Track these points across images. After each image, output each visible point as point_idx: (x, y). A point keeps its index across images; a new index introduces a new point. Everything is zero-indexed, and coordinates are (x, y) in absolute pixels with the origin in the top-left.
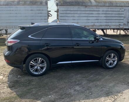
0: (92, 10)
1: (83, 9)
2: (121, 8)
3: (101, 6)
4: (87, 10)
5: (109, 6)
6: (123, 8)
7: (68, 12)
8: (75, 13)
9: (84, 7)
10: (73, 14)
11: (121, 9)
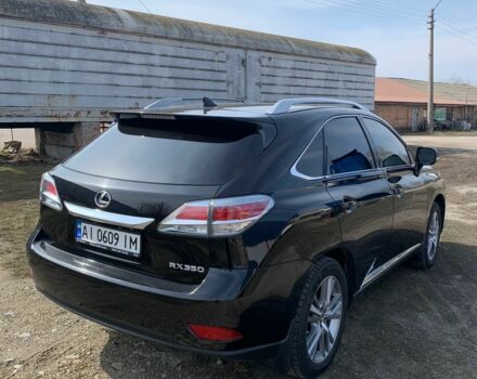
0: (126, 49)
1: (90, 42)
2: (216, 49)
3: (156, 37)
4: (106, 46)
5: (181, 40)
6: (222, 49)
7: (28, 47)
8: (59, 55)
9: (95, 33)
10: (51, 60)
11: (217, 53)
